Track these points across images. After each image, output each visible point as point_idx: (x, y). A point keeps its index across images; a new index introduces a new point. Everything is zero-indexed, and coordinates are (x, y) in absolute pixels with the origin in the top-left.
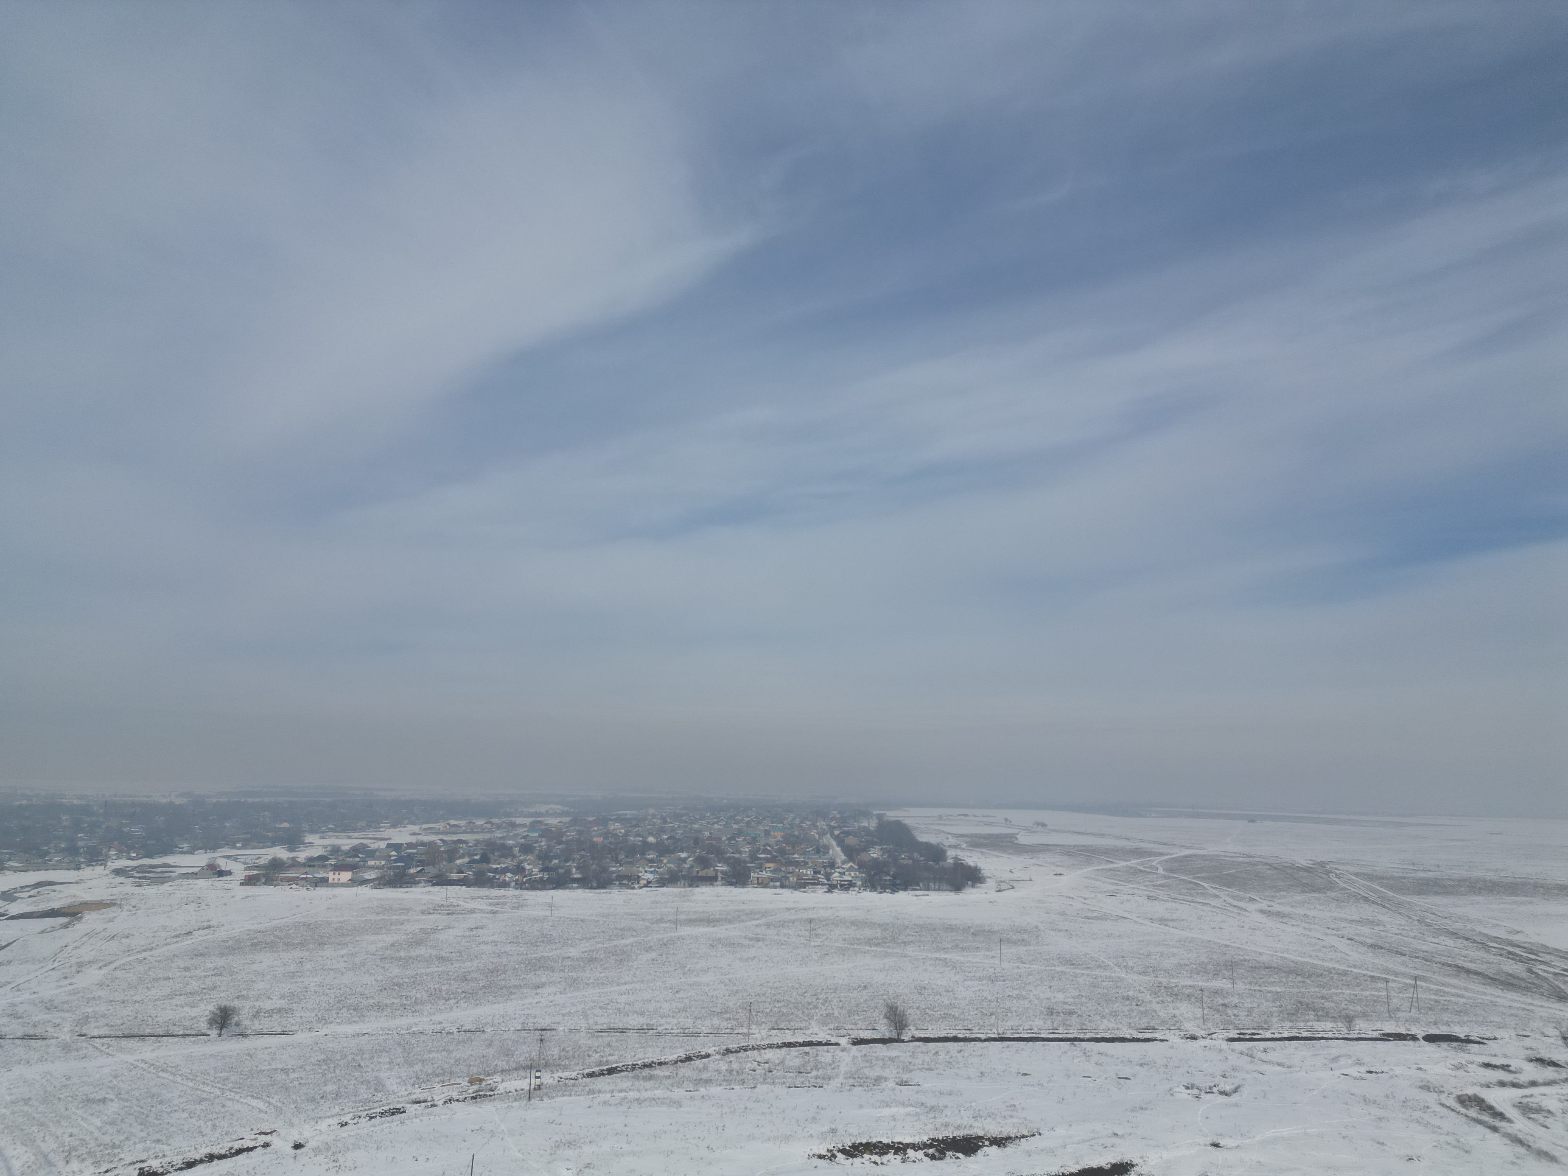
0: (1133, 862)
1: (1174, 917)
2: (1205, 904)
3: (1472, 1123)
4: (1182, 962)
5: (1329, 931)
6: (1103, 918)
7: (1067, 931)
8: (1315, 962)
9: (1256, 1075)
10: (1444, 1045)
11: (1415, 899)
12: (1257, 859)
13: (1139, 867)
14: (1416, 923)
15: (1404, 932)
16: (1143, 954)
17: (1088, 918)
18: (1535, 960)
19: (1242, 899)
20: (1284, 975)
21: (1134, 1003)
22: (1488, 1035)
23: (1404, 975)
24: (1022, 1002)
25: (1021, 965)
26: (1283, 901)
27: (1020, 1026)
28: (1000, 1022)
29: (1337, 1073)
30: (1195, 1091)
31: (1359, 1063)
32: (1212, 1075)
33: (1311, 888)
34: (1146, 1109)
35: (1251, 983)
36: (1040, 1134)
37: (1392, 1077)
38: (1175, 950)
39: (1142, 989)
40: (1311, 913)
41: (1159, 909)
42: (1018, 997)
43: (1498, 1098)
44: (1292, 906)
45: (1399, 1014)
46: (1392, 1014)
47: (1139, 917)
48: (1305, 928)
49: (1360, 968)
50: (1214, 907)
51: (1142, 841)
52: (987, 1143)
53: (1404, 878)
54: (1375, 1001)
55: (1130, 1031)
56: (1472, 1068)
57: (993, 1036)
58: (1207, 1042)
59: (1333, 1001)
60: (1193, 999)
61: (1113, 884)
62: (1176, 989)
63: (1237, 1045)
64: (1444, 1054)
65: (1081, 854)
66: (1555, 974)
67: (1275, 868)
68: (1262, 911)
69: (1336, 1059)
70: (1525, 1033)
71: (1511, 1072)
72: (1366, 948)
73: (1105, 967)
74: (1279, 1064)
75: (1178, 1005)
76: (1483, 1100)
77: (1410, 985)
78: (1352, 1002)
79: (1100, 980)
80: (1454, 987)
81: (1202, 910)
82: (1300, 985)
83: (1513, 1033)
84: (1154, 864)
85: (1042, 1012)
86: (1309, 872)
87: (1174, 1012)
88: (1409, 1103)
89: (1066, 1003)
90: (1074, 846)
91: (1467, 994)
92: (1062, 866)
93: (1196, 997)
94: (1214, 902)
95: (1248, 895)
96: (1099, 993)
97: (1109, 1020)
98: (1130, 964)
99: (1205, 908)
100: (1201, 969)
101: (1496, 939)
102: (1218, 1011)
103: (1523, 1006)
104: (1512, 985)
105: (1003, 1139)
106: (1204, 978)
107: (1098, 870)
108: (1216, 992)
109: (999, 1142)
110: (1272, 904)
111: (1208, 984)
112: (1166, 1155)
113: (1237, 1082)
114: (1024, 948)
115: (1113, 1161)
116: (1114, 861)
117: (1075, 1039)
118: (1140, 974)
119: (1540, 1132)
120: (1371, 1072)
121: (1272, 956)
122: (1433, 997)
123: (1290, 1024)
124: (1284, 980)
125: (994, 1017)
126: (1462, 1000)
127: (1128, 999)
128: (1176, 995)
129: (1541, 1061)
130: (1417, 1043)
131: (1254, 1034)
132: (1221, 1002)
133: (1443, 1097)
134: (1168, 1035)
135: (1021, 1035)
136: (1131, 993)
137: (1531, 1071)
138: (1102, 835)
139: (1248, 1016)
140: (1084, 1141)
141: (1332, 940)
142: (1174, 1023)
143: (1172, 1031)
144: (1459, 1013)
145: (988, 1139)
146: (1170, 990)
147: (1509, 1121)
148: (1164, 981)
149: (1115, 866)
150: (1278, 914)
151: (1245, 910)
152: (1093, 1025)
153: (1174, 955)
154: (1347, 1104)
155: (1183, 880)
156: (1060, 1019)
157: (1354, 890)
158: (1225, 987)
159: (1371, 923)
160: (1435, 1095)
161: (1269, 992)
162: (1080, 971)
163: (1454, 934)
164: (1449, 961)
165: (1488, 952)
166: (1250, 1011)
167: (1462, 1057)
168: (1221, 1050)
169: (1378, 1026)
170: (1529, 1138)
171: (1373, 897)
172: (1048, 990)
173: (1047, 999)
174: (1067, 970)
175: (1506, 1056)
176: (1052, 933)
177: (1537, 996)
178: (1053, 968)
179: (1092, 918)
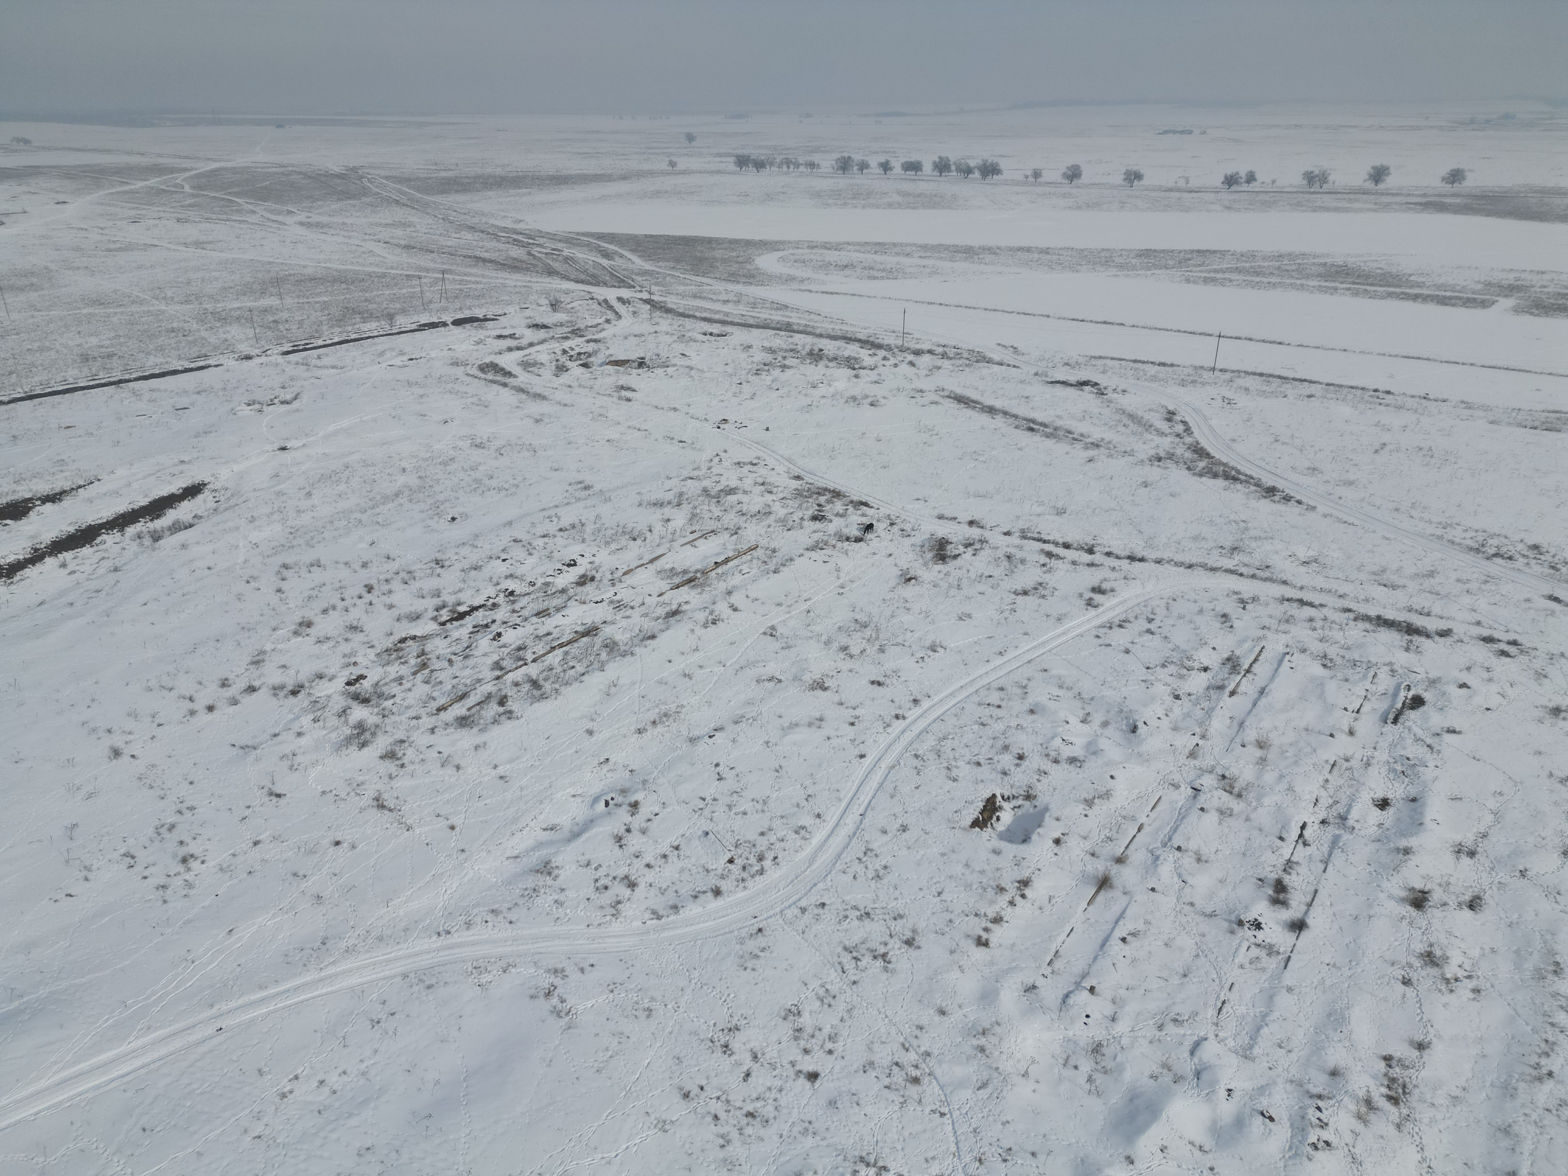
0: (153, 181)
1: (210, 238)
2: (243, 221)
3: (489, 384)
4: (226, 285)
5: (367, 237)
6: (128, 248)
7: (86, 268)
8: (357, 268)
9: (313, 380)
10: (468, 326)
11: (438, 199)
12: (290, 169)
13: (162, 187)
14: (441, 221)
15: (431, 231)
16: (182, 282)
17: (109, 250)
18: (533, 244)
19: (279, 213)
20: (329, 284)
21: (180, 334)
22: (500, 312)
23: (434, 270)
24: (47, 354)
25: (37, 313)
26: (321, 211)
27: (51, 379)
28: (24, 381)
29: (384, 365)
30: (257, 406)
31: (402, 353)
32: (272, 389)
33: (346, 195)
34: (210, 432)
35: (298, 297)
36: (99, 480)
37: (429, 360)
38: (216, 274)
39: (186, 318)
40: (349, 221)
41: (192, 232)
42: (41, 350)
43: (508, 361)
44: (330, 216)
45: (432, 306)
46: (426, 307)
47: (170, 243)
48: (344, 236)
49: (396, 269)
50: (252, 224)
51: (159, 155)
52: (38, 503)
53: (429, 178)
54: (411, 298)
55: (181, 363)
56: (489, 340)
57: (19, 396)
58: (263, 359)
59: (375, 303)
60: (243, 321)
61: (133, 209)
62: (223, 314)
63: (292, 357)
64: (468, 333)
65: (86, 176)
66: (547, 254)
67: (310, 177)
68: (302, 224)
69: (382, 354)
70: (526, 306)
71: (516, 338)
72: (400, 250)
73: (141, 302)
74: (333, 367)
75: (228, 328)
76: (497, 365)
77: (439, 278)
78: (392, 301)
79: (137, 316)
80: (475, 276)
81: (240, 228)
82: (345, 291)
83: (517, 308)
84: (178, 181)
85: (74, 361)
86: (344, 179)
87: (225, 336)
88: (443, 379)
89: (102, 347)
90: (75, 167)
91: (484, 280)
92: (64, 192)
93: (246, 318)
94: (252, 218)
95: (286, 208)
96: (139, 330)
97: (155, 356)
98: (169, 294)
99: (242, 226)
100: (247, 290)
101: (504, 229)
102: (269, 328)
103: (524, 284)
104: (516, 267)
105: (56, 494)
106: (252, 298)
107: (112, 194)
108: (265, 311)
109: (53, 498)
110: (310, 215)
111: (256, 304)
112: (237, 468)
113: (296, 390)
114: (36, 294)
115: (184, 486)
116: (130, 181)
117: (120, 382)
118: (182, 303)
119: (535, 380)
120: (412, 359)
121: (316, 267)
122: (458, 287)
123: (340, 330)
124: (330, 289)
125: (14, 376)
126: (480, 286)
127: (173, 331)
128: (224, 319)
129: (536, 326)
130: (447, 328)
131: (307, 344)
132: (271, 319)
133: (469, 370)
134: (222, 360)
135: (54, 389)
136: (175, 325)
137: (530, 335)
138: (108, 151)
139: (299, 328)
140: (149, 475)
141: (370, 246)
142: (227, 347)
143: (226, 355)
144: (478, 297)
145: (40, 499)
146: (217, 315)
147: (515, 376)
148: (210, 307)
149: (133, 187)
150: (318, 225)
151: (284, 224)
152: (139, 364)
153: (216, 279)
154: (394, 389)
155: (214, 197)
156: (98, 364)
157: (385, 194)
158: (274, 303)
159: (404, 225)
160: (462, 368)
161: (317, 303)
162: (111, 310)
163: (472, 229)
164: (470, 253)
165: (499, 241)
166: (301, 323)
167: (481, 334)
168: (277, 364)
169: (415, 319)
170: (529, 386)
171: (404, 200)
172: (77, 336)
173: (78, 345)
174: (96, 311)
175: (512, 327)
176: (70, 272)
177: (534, 274)
178: (78, 311)
179: (115, 250)
